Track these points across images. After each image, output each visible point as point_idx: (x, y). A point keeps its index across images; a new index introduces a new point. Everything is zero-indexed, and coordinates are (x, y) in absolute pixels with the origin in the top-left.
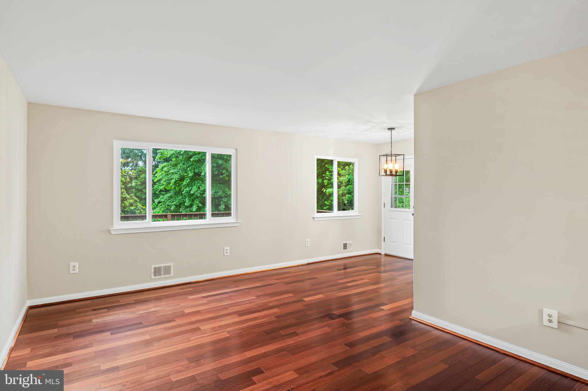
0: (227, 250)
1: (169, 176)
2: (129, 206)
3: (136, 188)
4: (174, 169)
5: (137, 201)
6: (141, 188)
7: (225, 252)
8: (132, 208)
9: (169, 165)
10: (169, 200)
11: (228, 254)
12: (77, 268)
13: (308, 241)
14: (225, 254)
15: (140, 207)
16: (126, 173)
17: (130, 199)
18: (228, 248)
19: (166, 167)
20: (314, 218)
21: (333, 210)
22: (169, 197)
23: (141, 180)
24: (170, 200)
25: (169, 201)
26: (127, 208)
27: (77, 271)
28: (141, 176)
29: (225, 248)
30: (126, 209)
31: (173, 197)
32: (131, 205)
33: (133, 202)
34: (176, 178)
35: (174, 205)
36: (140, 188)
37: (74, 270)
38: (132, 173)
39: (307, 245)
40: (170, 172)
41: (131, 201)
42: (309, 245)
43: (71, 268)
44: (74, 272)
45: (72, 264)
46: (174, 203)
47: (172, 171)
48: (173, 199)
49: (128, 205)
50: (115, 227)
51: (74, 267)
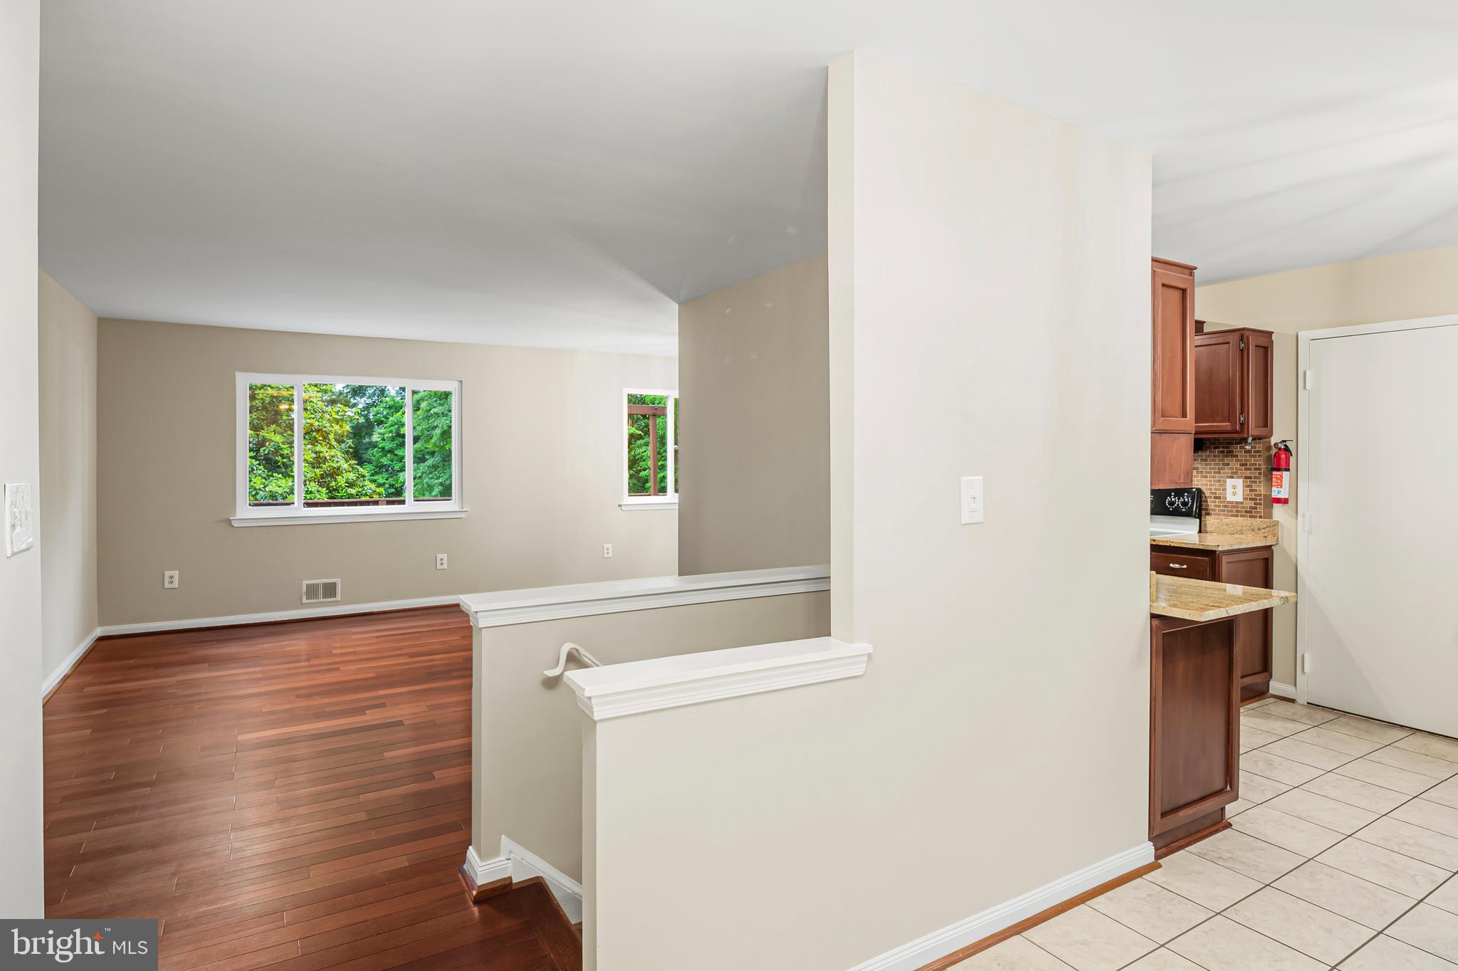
0: (442, 560)
1: (430, 421)
2: (346, 486)
3: (380, 446)
4: (443, 405)
5: (364, 476)
6: (391, 446)
7: (439, 562)
8: (352, 491)
9: (431, 396)
10: (431, 473)
11: (445, 566)
12: (176, 580)
13: (608, 549)
14: (439, 567)
15: (371, 489)
16: (340, 414)
17: (350, 472)
18: (445, 556)
19: (426, 402)
20: (620, 506)
21: (666, 492)
22: (429, 467)
23: (390, 427)
24: (433, 474)
25: (431, 476)
26: (342, 490)
27: (176, 585)
28: (391, 419)
29: (438, 555)
30: (339, 493)
31: (438, 467)
32: (351, 485)
33: (354, 478)
34: (443, 426)
35: (441, 484)
36: (388, 445)
37: (172, 582)
38: (353, 414)
39: (606, 556)
40: (432, 412)
41: (352, 476)
42: (610, 555)
43: (167, 580)
44: (171, 586)
45: (168, 574)
46: (441, 481)
47: (435, 410)
48: (439, 471)
49: (343, 485)
50: (239, 515)
51: (172, 577)
